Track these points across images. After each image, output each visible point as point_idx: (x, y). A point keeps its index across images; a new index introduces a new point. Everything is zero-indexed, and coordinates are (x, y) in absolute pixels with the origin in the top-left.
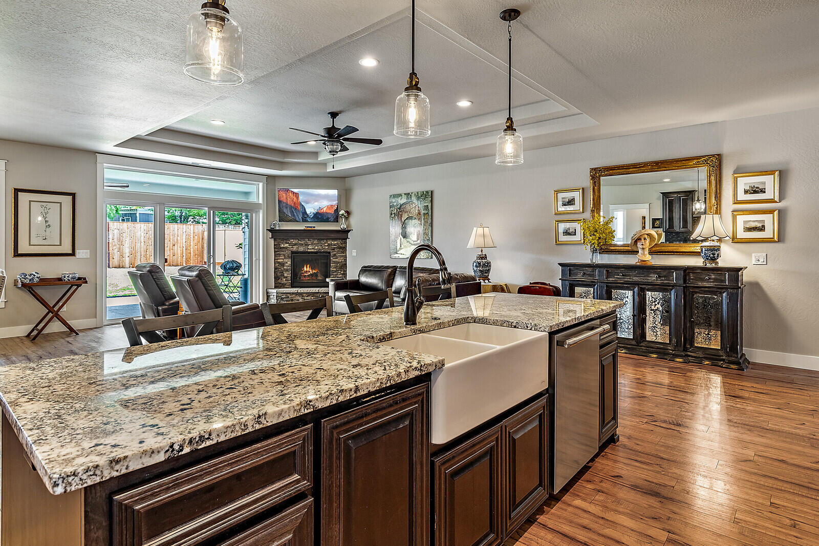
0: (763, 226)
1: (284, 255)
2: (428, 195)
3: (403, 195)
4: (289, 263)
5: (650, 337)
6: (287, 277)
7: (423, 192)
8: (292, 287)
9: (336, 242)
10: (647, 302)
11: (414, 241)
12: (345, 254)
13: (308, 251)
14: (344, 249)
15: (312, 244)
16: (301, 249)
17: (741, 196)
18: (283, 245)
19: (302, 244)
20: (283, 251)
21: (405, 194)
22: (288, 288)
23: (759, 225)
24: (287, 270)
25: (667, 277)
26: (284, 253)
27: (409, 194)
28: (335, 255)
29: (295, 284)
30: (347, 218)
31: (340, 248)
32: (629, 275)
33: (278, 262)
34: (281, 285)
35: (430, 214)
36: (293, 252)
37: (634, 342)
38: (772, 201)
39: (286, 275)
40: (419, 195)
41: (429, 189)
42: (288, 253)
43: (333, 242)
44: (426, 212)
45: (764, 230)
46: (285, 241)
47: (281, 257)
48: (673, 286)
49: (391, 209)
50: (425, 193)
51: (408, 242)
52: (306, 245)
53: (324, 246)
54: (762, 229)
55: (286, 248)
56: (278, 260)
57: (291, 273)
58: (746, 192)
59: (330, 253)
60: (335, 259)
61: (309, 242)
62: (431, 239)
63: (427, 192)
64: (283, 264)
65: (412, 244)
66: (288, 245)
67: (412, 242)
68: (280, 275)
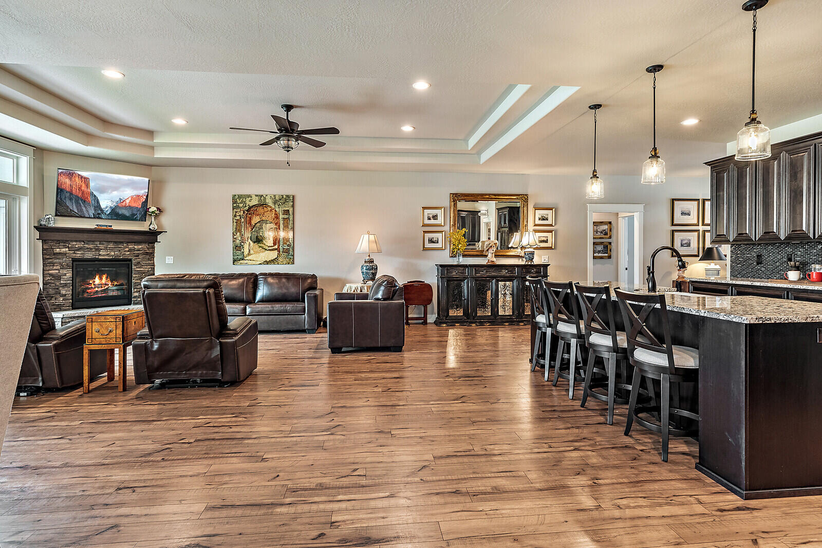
0: (547, 240)
1: (61, 264)
2: (289, 199)
3: (254, 197)
4: (69, 275)
5: (501, 313)
6: (65, 295)
7: (282, 196)
8: (73, 309)
9: (140, 247)
10: (499, 289)
11: (269, 247)
12: (152, 262)
13: (100, 257)
14: (151, 255)
15: (106, 249)
16: (89, 255)
17: (538, 222)
18: (58, 250)
19: (91, 249)
20: (59, 259)
21: (256, 196)
22: (68, 310)
23: (545, 239)
24: (65, 285)
25: (512, 272)
26: (61, 261)
27: (262, 196)
28: (139, 263)
29: (77, 304)
30: (157, 216)
31: (147, 254)
32: (490, 272)
33: (51, 275)
34: (55, 307)
35: (291, 219)
36: (74, 260)
37: (492, 317)
38: (551, 225)
39: (63, 292)
40: (277, 198)
41: (290, 193)
42: (66, 261)
43: (136, 247)
44: (286, 216)
45: (547, 242)
46: (62, 244)
47: (55, 267)
48: (516, 277)
49: (235, 210)
50: (284, 197)
51: (260, 247)
52: (96, 250)
53: (125, 251)
54: (546, 241)
55: (65, 254)
56: (51, 272)
57: (72, 290)
58: (539, 219)
59: (130, 260)
60: (140, 268)
61: (102, 247)
62: (292, 244)
63: (288, 196)
64: (58, 278)
65: (266, 250)
66: (67, 249)
67: (267, 248)
68: (54, 292)
